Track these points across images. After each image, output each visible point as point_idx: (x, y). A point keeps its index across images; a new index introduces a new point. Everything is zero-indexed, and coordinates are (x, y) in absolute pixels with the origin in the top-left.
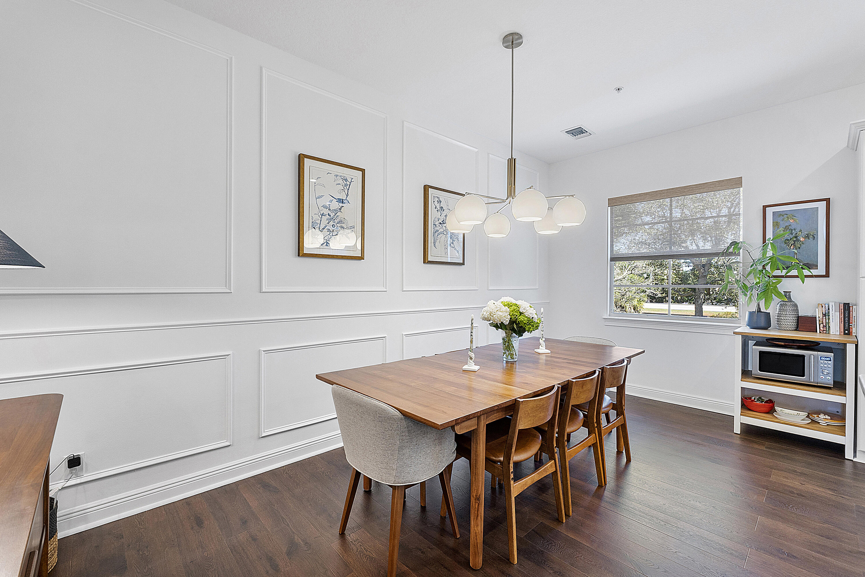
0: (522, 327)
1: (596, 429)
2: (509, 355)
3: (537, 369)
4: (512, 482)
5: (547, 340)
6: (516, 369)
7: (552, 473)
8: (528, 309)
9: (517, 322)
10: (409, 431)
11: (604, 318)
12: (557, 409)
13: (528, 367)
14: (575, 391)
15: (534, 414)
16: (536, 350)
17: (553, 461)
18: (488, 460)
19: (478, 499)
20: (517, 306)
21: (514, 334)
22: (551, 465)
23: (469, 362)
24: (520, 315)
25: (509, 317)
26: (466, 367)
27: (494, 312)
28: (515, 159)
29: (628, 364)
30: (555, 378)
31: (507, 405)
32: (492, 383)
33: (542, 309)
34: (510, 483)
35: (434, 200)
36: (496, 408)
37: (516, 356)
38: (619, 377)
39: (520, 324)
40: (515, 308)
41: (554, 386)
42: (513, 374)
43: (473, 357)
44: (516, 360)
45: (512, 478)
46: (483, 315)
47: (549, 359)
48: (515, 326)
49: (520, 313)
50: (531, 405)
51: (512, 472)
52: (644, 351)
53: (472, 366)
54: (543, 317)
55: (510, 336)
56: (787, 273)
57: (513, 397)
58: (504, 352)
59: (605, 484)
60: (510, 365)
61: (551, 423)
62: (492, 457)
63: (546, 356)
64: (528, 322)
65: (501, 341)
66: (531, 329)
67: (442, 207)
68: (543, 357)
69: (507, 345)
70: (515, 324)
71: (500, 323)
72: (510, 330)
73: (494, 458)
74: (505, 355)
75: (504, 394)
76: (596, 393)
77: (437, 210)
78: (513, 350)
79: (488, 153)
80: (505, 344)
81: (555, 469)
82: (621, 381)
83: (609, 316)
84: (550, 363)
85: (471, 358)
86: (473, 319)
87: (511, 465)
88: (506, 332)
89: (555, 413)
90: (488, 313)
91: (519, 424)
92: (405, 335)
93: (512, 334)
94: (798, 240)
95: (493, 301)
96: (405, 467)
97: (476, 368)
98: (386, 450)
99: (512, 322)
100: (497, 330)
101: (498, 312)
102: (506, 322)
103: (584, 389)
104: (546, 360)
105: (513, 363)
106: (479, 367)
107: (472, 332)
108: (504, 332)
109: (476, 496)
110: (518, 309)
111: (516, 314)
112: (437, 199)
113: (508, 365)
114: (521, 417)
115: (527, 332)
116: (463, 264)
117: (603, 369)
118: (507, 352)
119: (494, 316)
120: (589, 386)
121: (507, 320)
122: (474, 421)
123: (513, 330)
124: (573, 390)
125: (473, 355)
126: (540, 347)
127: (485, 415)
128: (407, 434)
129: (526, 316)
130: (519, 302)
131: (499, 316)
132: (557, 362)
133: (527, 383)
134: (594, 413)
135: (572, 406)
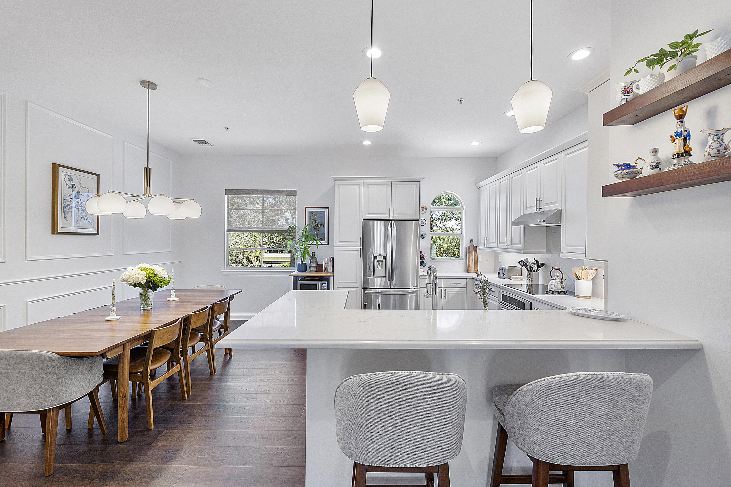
0: (156, 284)
1: (209, 341)
2: (145, 305)
3: (168, 311)
4: (149, 381)
5: (176, 291)
6: (151, 313)
7: (178, 372)
8: (161, 271)
9: (152, 281)
10: (66, 366)
11: (222, 271)
12: (181, 333)
13: (161, 311)
14: (193, 320)
15: (165, 337)
16: (167, 299)
17: (179, 364)
18: (132, 374)
19: (124, 397)
20: (152, 270)
21: (150, 290)
22: (177, 367)
23: (111, 314)
24: (155, 276)
25: (146, 278)
26: (108, 318)
27: (133, 276)
28: (150, 169)
29: (230, 300)
30: (180, 314)
31: (145, 335)
32: (133, 324)
33: (173, 270)
34: (148, 381)
35: (65, 178)
36: (138, 337)
37: (152, 305)
38: (224, 308)
39: (154, 282)
40: (151, 271)
41: (179, 318)
42: (149, 317)
43: (115, 310)
44: (152, 307)
45: (150, 379)
46: (123, 278)
47: (177, 303)
48: (151, 284)
49: (154, 275)
50: (162, 332)
51: (149, 375)
52: (242, 291)
53: (114, 316)
54: (173, 276)
55: (147, 291)
56: (312, 243)
57: (150, 329)
58: (141, 303)
59: (215, 373)
60: (147, 312)
61: (177, 341)
62: (134, 371)
63: (176, 302)
64: (161, 281)
65: (139, 296)
66: (164, 285)
67: (74, 184)
68: (174, 303)
69: (144, 298)
70: (150, 283)
71: (138, 283)
72: (146, 287)
73: (136, 371)
74: (142, 305)
75: (143, 329)
76: (208, 320)
77: (68, 187)
78: (149, 301)
79: (123, 141)
80: (142, 298)
81: (180, 369)
82: (226, 310)
83: (226, 269)
84: (179, 306)
85: (113, 311)
86: (114, 283)
87: (148, 371)
88: (143, 289)
89: (180, 335)
90: (128, 277)
91: (154, 345)
92: (29, 302)
93: (148, 290)
94: (318, 226)
95: (131, 268)
96: (61, 392)
97: (118, 317)
98: (43, 384)
99: (148, 282)
100: (135, 288)
101: (136, 275)
102: (144, 281)
103: (200, 318)
104: (176, 305)
105: (148, 310)
106: (120, 316)
107: (114, 292)
108: (141, 289)
109: (123, 395)
110: (153, 272)
111: (152, 276)
112: (68, 177)
113: (145, 312)
114: (155, 340)
115: (160, 287)
116: (97, 234)
117: (213, 305)
118: (144, 303)
119: (133, 278)
120: (203, 316)
121: (144, 280)
122: (121, 348)
123: (149, 287)
124: (192, 320)
125: (114, 309)
126: (171, 296)
127: (129, 343)
128: (64, 368)
129: (160, 276)
130: (154, 267)
131: (137, 278)
132: (184, 305)
133: (160, 320)
134: (207, 332)
135: (192, 330)
